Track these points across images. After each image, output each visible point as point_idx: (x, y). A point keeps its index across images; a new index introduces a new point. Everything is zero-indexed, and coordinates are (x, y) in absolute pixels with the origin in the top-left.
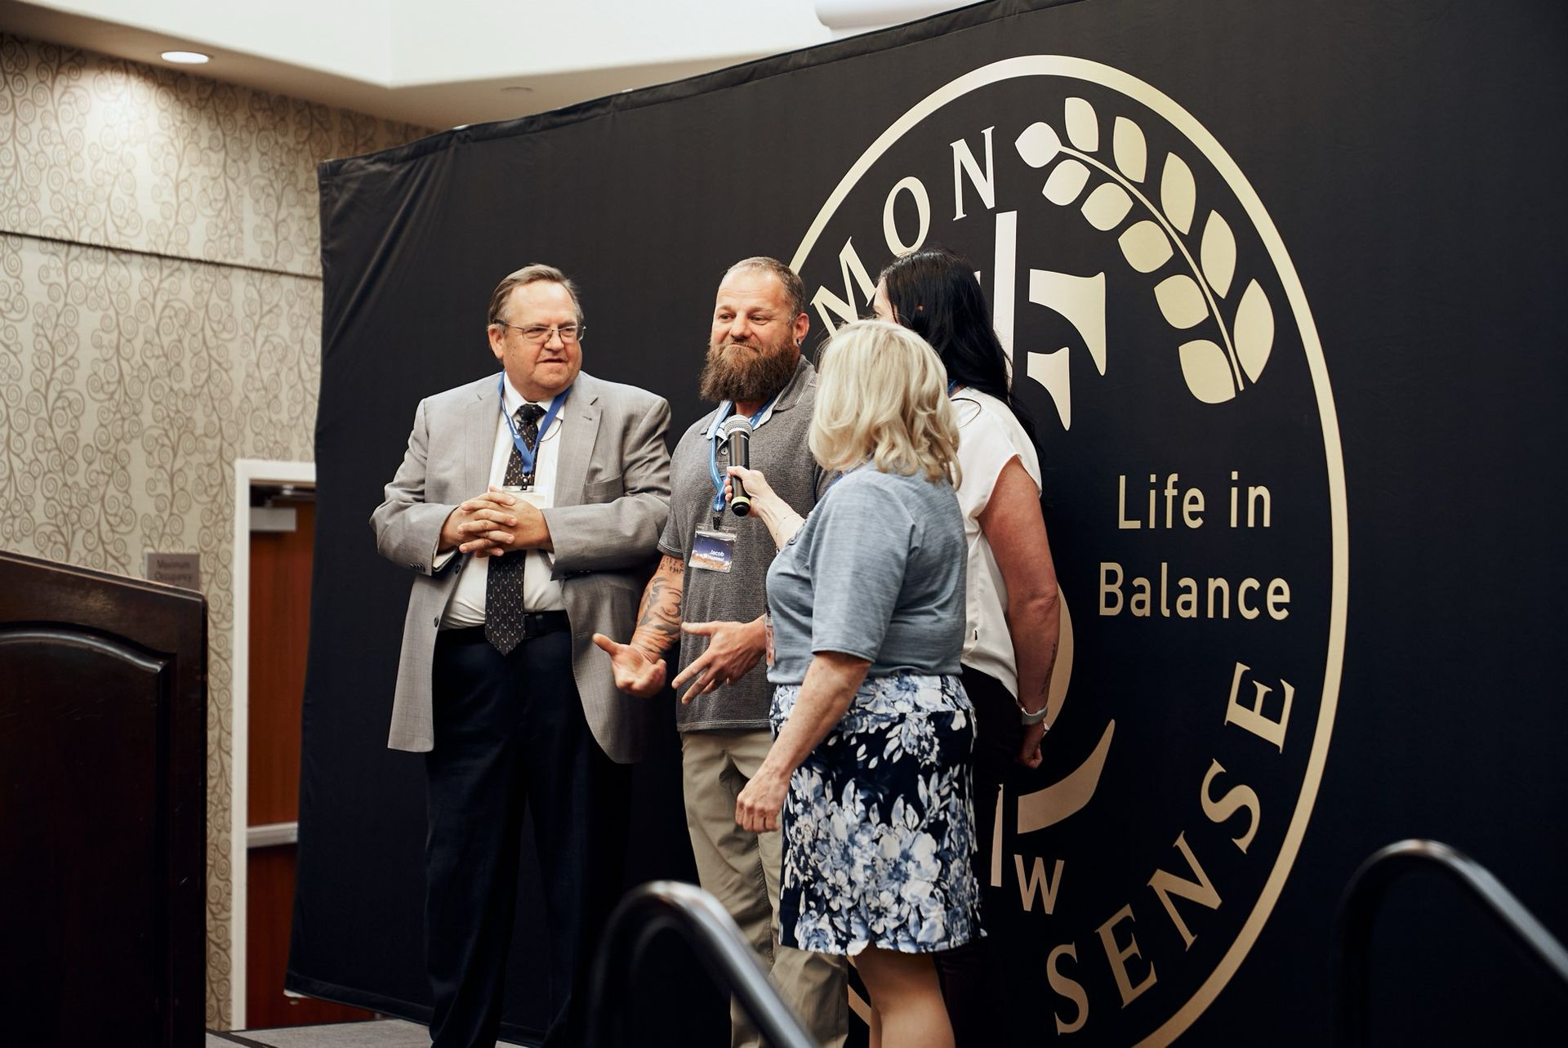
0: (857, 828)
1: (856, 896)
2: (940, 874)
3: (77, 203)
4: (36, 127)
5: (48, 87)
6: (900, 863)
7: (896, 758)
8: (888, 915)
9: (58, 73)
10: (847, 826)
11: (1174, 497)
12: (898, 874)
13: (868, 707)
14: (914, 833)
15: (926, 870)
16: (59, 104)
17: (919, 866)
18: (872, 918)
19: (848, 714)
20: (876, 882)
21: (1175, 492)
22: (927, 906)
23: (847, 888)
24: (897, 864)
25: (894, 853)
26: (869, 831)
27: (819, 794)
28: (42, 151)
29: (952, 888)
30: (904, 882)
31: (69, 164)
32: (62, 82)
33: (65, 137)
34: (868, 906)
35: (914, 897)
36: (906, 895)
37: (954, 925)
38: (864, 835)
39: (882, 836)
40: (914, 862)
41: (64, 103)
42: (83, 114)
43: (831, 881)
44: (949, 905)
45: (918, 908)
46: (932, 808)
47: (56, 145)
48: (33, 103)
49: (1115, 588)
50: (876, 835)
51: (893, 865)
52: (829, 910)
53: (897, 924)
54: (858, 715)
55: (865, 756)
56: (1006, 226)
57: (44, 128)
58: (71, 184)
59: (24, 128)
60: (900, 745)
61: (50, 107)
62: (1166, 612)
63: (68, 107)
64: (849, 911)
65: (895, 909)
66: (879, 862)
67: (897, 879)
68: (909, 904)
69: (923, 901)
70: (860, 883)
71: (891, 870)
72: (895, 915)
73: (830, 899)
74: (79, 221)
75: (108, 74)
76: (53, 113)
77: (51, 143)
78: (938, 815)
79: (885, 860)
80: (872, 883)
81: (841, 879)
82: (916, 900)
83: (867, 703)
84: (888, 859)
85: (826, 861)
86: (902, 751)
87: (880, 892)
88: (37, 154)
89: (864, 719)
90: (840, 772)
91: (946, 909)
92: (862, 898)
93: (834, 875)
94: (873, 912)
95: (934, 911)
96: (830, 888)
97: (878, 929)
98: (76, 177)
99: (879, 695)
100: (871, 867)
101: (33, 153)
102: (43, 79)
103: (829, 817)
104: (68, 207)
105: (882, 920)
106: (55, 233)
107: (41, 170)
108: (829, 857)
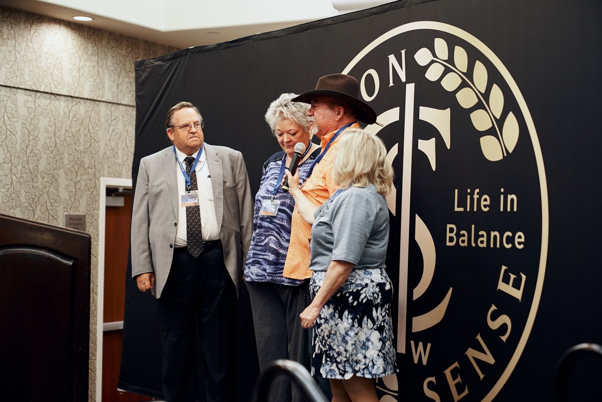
0: (349, 329)
1: (348, 356)
2: (382, 347)
3: (40, 76)
4: (24, 45)
5: (28, 29)
6: (365, 342)
7: (364, 301)
8: (361, 363)
9: (32, 24)
10: (345, 328)
11: (477, 198)
12: (365, 347)
13: (353, 281)
14: (371, 331)
15: (376, 346)
16: (33, 37)
17: (373, 344)
18: (354, 364)
19: (345, 284)
20: (356, 350)
21: (478, 196)
22: (376, 359)
23: (344, 353)
24: (364, 343)
25: (363, 338)
26: (354, 330)
27: (333, 315)
28: (26, 55)
29: (387, 353)
30: (367, 350)
31: (36, 60)
32: (34, 27)
33: (35, 50)
34: (353, 359)
35: (371, 356)
36: (368, 355)
37: (388, 367)
38: (352, 331)
39: (358, 332)
40: (371, 342)
41: (35, 36)
42: (42, 41)
43: (337, 350)
44: (385, 359)
45: (372, 360)
46: (378, 321)
47: (31, 53)
48: (22, 36)
49: (453, 235)
50: (356, 331)
51: (363, 343)
52: (336, 362)
53: (364, 366)
54: (349, 284)
55: (352, 301)
56: (410, 89)
57: (27, 46)
58: (37, 68)
59: (19, 46)
60: (366, 296)
61: (29, 37)
62: (473, 245)
63: (36, 38)
64: (345, 362)
65: (363, 360)
66: (358, 342)
67: (364, 349)
68: (369, 359)
69: (375, 357)
70: (350, 350)
71: (362, 345)
72: (363, 363)
73: (337, 358)
74: (40, 83)
75: (52, 25)
76: (30, 39)
77: (29, 52)
78: (381, 323)
79: (359, 341)
80: (355, 350)
81: (342, 349)
82: (372, 357)
83: (352, 280)
84: (361, 340)
85: (335, 342)
86: (366, 298)
87: (358, 354)
88: (24, 56)
89: (352, 286)
90: (342, 307)
91: (384, 361)
92: (351, 356)
93: (338, 348)
94: (355, 362)
95: (379, 361)
96: (337, 353)
97: (357, 369)
98: (39, 65)
99: (357, 276)
100: (354, 344)
101: (22, 55)
102: (26, 26)
103: (337, 325)
104: (36, 77)
105: (358, 365)
106: (31, 87)
107: (25, 62)
108: (336, 341)
